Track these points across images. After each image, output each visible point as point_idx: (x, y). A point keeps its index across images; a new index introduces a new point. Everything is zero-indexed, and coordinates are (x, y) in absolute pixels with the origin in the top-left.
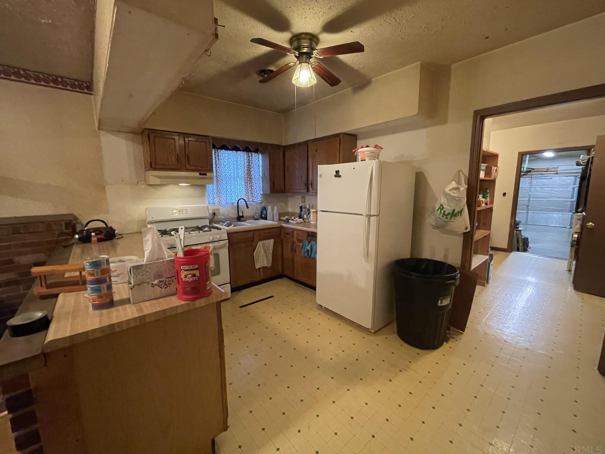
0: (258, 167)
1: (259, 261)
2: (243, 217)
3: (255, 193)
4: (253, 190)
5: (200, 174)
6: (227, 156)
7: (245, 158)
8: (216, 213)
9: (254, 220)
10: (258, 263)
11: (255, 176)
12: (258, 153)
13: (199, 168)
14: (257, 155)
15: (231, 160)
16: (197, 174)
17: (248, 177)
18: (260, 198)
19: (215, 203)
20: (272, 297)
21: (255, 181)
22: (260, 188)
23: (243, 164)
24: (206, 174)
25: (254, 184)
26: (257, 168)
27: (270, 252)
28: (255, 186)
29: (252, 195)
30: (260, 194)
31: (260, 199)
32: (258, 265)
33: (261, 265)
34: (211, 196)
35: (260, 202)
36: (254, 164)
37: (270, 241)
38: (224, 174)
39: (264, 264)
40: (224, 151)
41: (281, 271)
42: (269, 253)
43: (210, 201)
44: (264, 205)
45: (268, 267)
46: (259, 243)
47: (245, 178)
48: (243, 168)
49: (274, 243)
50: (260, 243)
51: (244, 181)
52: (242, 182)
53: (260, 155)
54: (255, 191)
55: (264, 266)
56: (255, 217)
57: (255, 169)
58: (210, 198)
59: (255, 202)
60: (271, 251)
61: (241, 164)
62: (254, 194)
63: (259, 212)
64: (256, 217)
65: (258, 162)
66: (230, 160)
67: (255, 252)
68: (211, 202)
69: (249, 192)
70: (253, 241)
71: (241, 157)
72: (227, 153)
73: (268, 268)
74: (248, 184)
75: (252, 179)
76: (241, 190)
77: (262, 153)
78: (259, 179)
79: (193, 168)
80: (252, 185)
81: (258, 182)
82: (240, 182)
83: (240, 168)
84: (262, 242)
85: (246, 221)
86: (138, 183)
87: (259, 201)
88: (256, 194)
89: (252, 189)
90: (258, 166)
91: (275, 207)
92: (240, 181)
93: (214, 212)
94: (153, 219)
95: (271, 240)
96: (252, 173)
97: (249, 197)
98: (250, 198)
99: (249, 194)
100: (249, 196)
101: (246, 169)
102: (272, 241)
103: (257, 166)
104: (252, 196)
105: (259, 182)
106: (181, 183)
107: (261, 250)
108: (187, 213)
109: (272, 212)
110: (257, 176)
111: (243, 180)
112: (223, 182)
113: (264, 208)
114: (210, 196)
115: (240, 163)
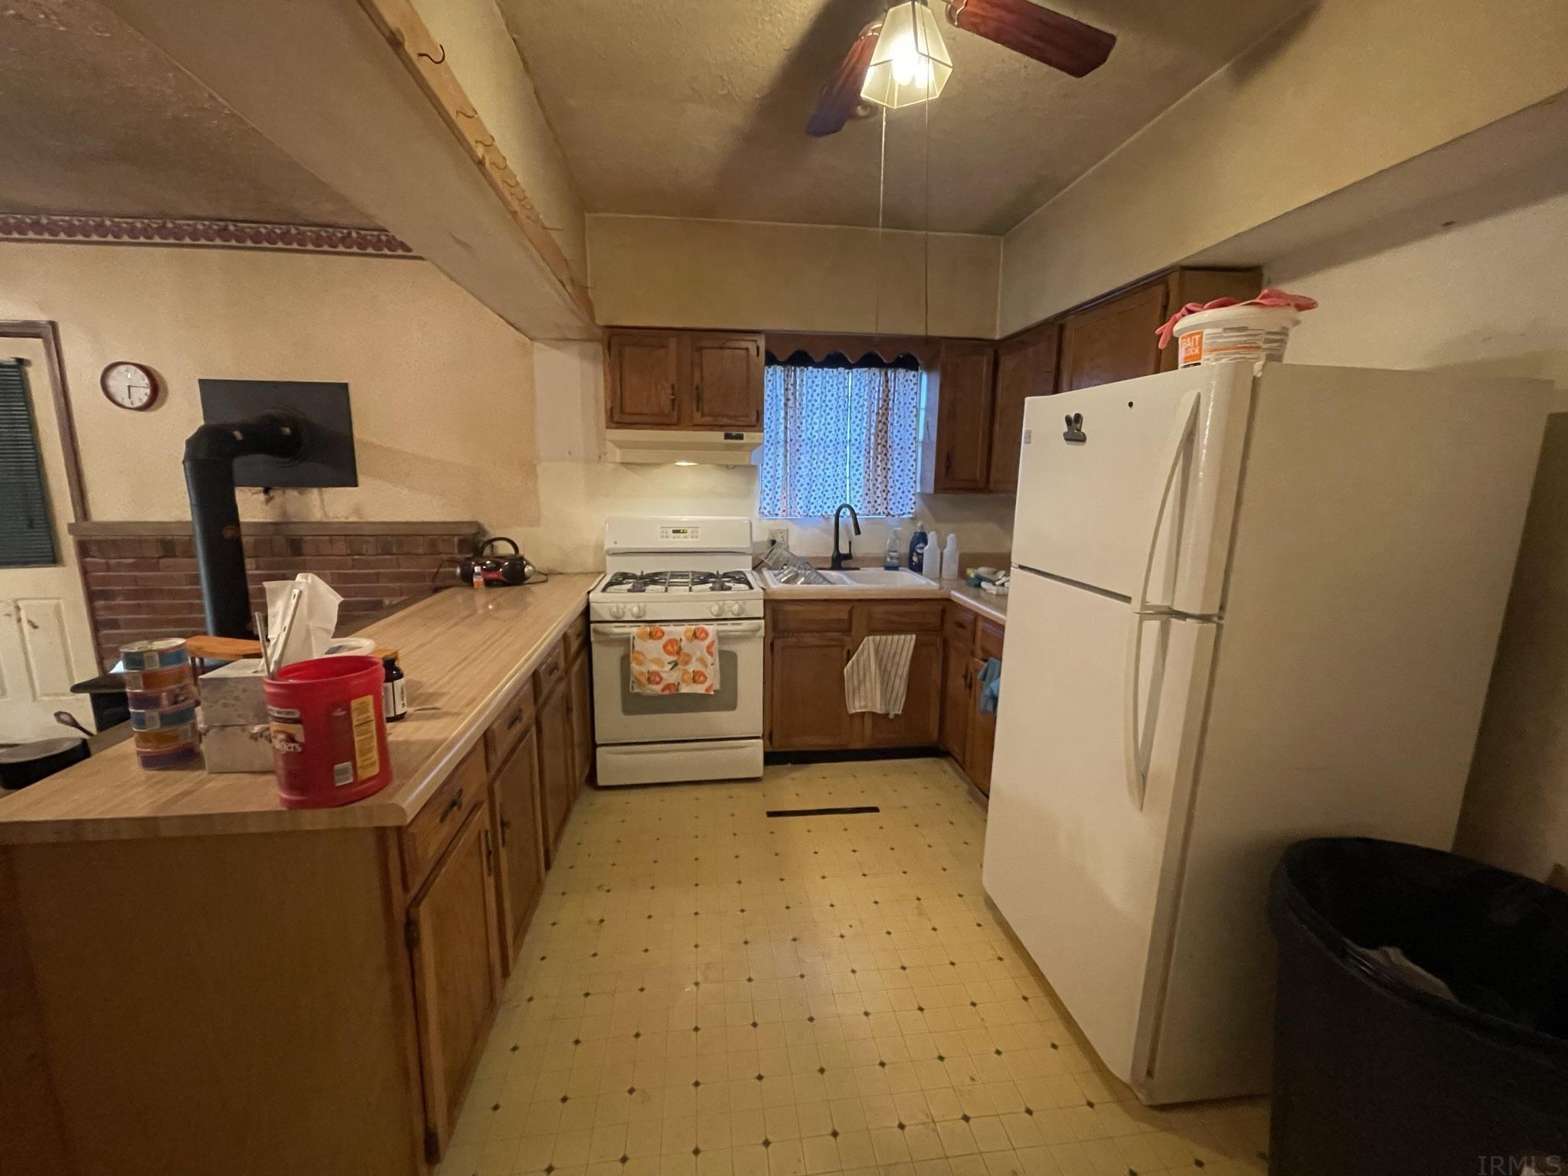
0: (915, 413)
1: (862, 694)
2: (848, 557)
3: (897, 490)
4: (891, 481)
5: (727, 436)
6: (820, 383)
7: (874, 388)
8: (779, 539)
9: (883, 569)
10: (857, 697)
11: (901, 439)
12: (917, 370)
13: (725, 421)
14: (914, 376)
15: (832, 395)
16: (718, 436)
17: (879, 444)
18: (913, 506)
19: (777, 515)
20: (875, 810)
21: (899, 454)
22: (913, 476)
23: (866, 406)
24: (741, 437)
25: (897, 463)
26: (909, 416)
27: (900, 672)
28: (899, 470)
29: (885, 496)
30: (912, 492)
31: (912, 509)
32: (857, 704)
33: (866, 706)
34: (768, 495)
35: (911, 516)
36: (902, 404)
37: (905, 640)
38: (806, 434)
39: (874, 706)
40: (812, 372)
41: (935, 735)
42: (896, 675)
43: (765, 508)
44: (922, 527)
45: (891, 716)
46: (866, 639)
47: (867, 445)
48: (865, 416)
49: (915, 646)
50: (868, 640)
51: (864, 455)
52: (858, 458)
53: (925, 377)
54: (898, 484)
55: (873, 710)
56: (886, 561)
57: (902, 417)
58: (765, 499)
59: (893, 516)
60: (904, 669)
61: (861, 403)
62: (892, 492)
63: (905, 549)
64: (888, 559)
65: (915, 397)
66: (829, 394)
67: (850, 663)
68: (766, 512)
69: (879, 486)
70: (848, 630)
71: (861, 383)
72: (822, 375)
73: (890, 720)
74: (879, 463)
75: (890, 450)
76: (854, 479)
77: (929, 369)
78: (913, 449)
79: (708, 419)
80: (889, 466)
81: (911, 456)
82: (854, 457)
83: (856, 417)
84: (878, 638)
85: (859, 569)
86: (600, 457)
87: (909, 513)
88: (900, 494)
89: (886, 477)
90: (915, 410)
91: (952, 536)
92: (854, 453)
93: (771, 538)
94: (618, 546)
95: (908, 637)
96: (893, 431)
97: (876, 502)
98: (879, 505)
99: (878, 491)
100: (878, 497)
101: (874, 417)
102: (908, 641)
103: (911, 409)
104: (885, 499)
105: (914, 457)
106: (680, 460)
107: (870, 662)
108: (697, 537)
109: (939, 551)
110: (908, 439)
111: (863, 452)
112: (802, 457)
113: (922, 538)
114: (765, 494)
115: (858, 403)
